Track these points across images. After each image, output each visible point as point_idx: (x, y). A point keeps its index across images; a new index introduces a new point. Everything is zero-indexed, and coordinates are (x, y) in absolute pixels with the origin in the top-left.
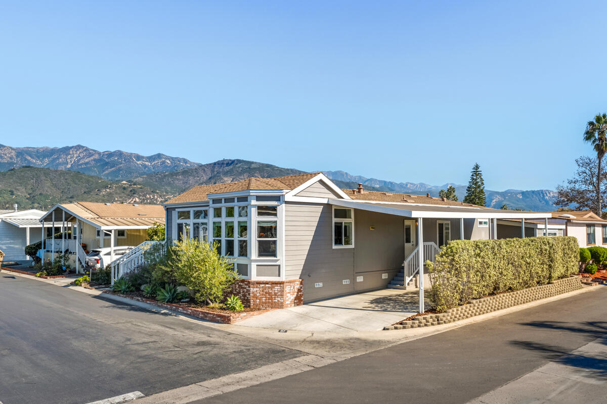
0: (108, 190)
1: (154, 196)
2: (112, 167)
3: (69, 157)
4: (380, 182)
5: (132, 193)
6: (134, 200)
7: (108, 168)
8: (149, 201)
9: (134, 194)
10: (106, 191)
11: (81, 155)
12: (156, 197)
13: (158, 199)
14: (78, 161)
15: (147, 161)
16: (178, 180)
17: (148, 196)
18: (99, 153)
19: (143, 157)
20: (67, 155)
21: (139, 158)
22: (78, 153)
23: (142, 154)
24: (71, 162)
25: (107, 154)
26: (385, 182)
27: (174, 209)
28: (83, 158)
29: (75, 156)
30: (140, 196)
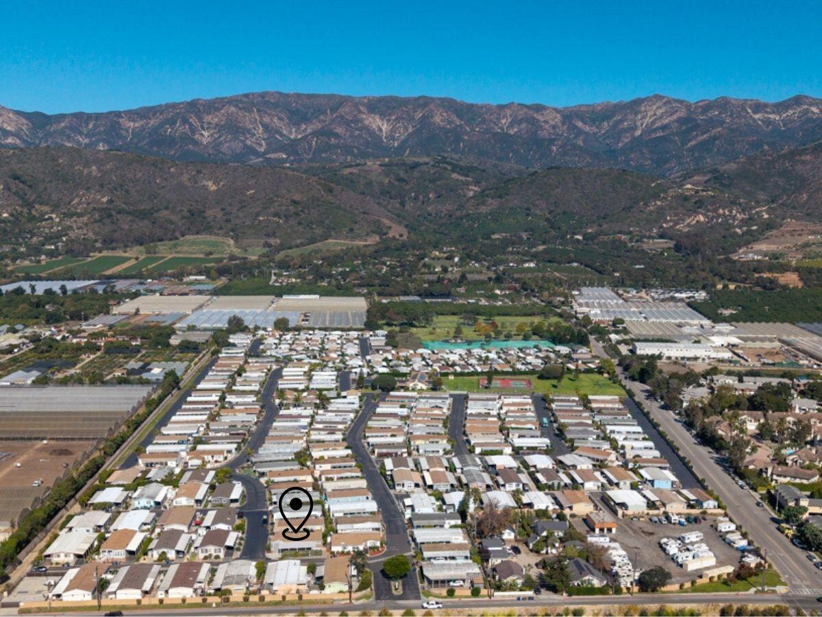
0: (659, 203)
1: (731, 211)
2: (706, 133)
3: (639, 117)
5: (698, 205)
6: (696, 219)
7: (697, 135)
8: (720, 220)
9: (698, 208)
10: (656, 204)
11: (659, 112)
12: (734, 212)
13: (738, 215)
14: (653, 123)
15: (774, 112)
16: (803, 162)
17: (721, 211)
18: (688, 106)
19: (766, 105)
20: (636, 114)
21: (758, 107)
22: (654, 108)
23: (763, 99)
24: (642, 124)
25: (701, 107)
28: (661, 117)
29: (649, 114)
30: (708, 211)
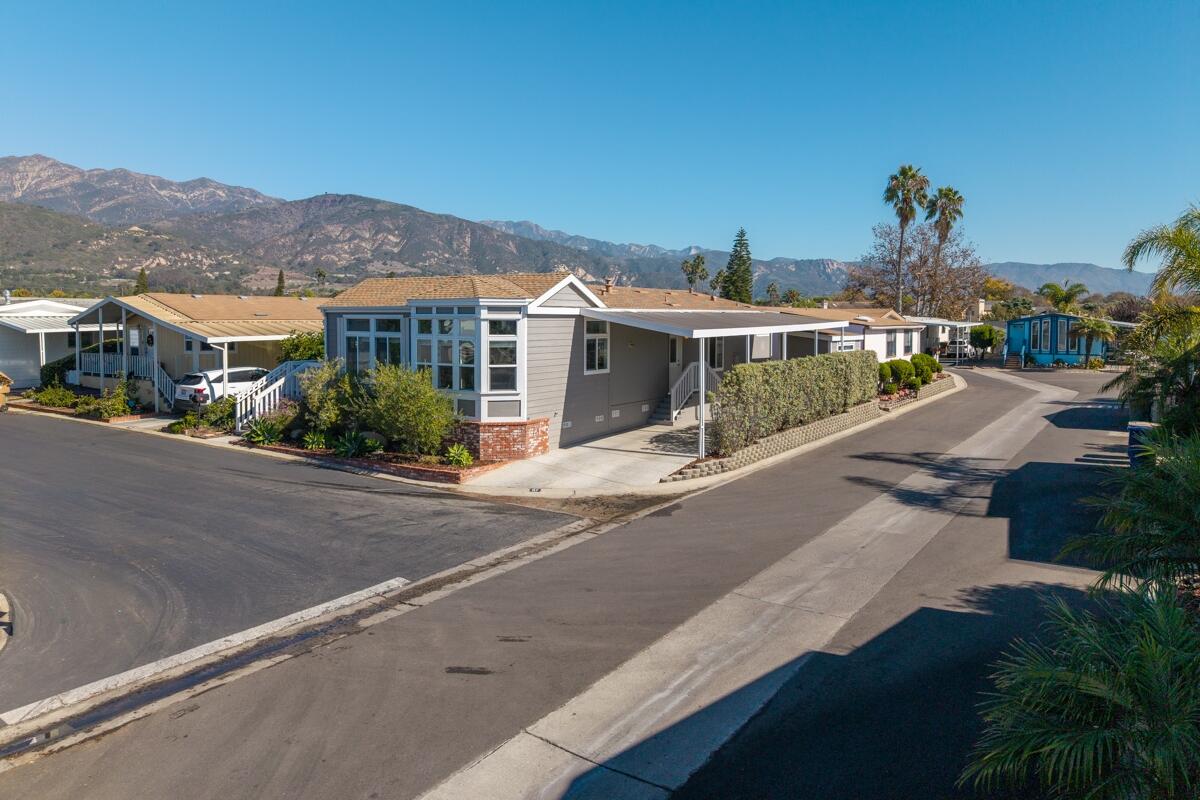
0: (103, 243)
1: (195, 256)
2: (110, 200)
3: (17, 177)
4: (590, 241)
5: (154, 247)
6: (157, 261)
7: (100, 201)
8: (185, 264)
9: (155, 250)
10: (98, 244)
11: (44, 175)
12: (199, 256)
13: (204, 260)
14: (38, 185)
15: (179, 191)
16: (241, 226)
17: (184, 255)
18: (81, 173)
19: (171, 184)
20: (13, 172)
21: (163, 184)
22: (37, 169)
23: (166, 177)
24: (22, 186)
25: (97, 175)
26: (598, 242)
27: (340, 315)
28: (49, 179)
29: (30, 175)
30: (169, 254)
